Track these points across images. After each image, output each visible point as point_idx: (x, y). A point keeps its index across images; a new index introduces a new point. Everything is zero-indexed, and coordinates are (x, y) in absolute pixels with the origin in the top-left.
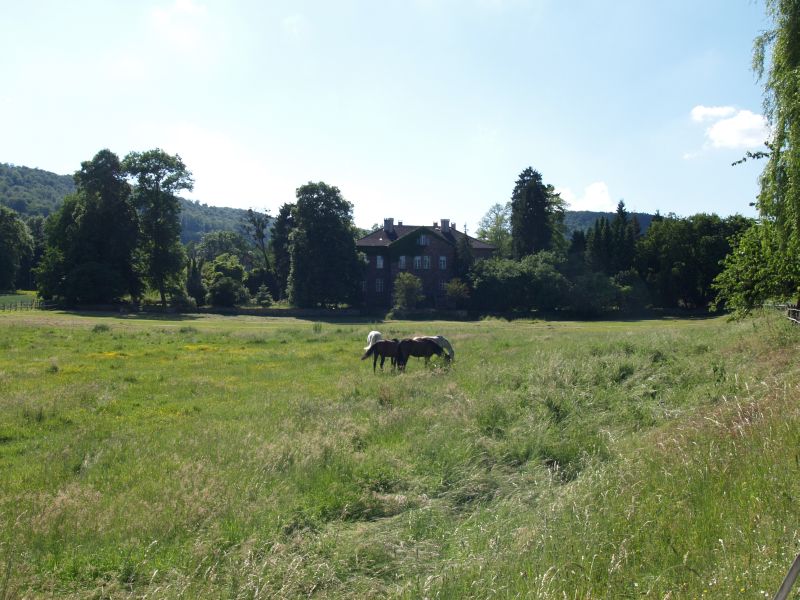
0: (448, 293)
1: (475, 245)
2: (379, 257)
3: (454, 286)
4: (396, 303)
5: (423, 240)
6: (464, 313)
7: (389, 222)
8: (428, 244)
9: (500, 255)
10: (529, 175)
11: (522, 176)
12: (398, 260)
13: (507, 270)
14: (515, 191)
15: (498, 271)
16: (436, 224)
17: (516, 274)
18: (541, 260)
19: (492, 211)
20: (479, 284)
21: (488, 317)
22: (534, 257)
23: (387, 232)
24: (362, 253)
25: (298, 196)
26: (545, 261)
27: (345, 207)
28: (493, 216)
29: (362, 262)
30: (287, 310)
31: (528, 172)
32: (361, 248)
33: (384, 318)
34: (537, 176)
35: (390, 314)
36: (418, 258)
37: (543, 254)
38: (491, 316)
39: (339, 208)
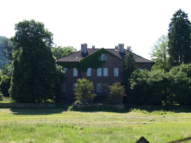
0: (111, 93)
1: (137, 60)
2: (75, 69)
3: (115, 88)
4: (76, 100)
5: (103, 57)
6: (122, 107)
7: (84, 46)
8: (107, 60)
9: (162, 68)
10: (180, 14)
11: (175, 15)
12: (86, 71)
13: (155, 77)
14: (170, 25)
15: (148, 77)
16: (116, 48)
17: (160, 79)
18: (181, 69)
19: (160, 40)
20: (135, 86)
21: (135, 109)
22: (176, 68)
23: (82, 53)
24: (60, 66)
25: (16, 29)
26: (183, 70)
27: (48, 36)
28: (160, 43)
29: (59, 72)
30: (7, 104)
31: (179, 12)
32: (59, 63)
33: (66, 110)
34: (184, 15)
35: (71, 107)
36: (99, 70)
37: (183, 66)
38: (137, 108)
39: (43, 37)
